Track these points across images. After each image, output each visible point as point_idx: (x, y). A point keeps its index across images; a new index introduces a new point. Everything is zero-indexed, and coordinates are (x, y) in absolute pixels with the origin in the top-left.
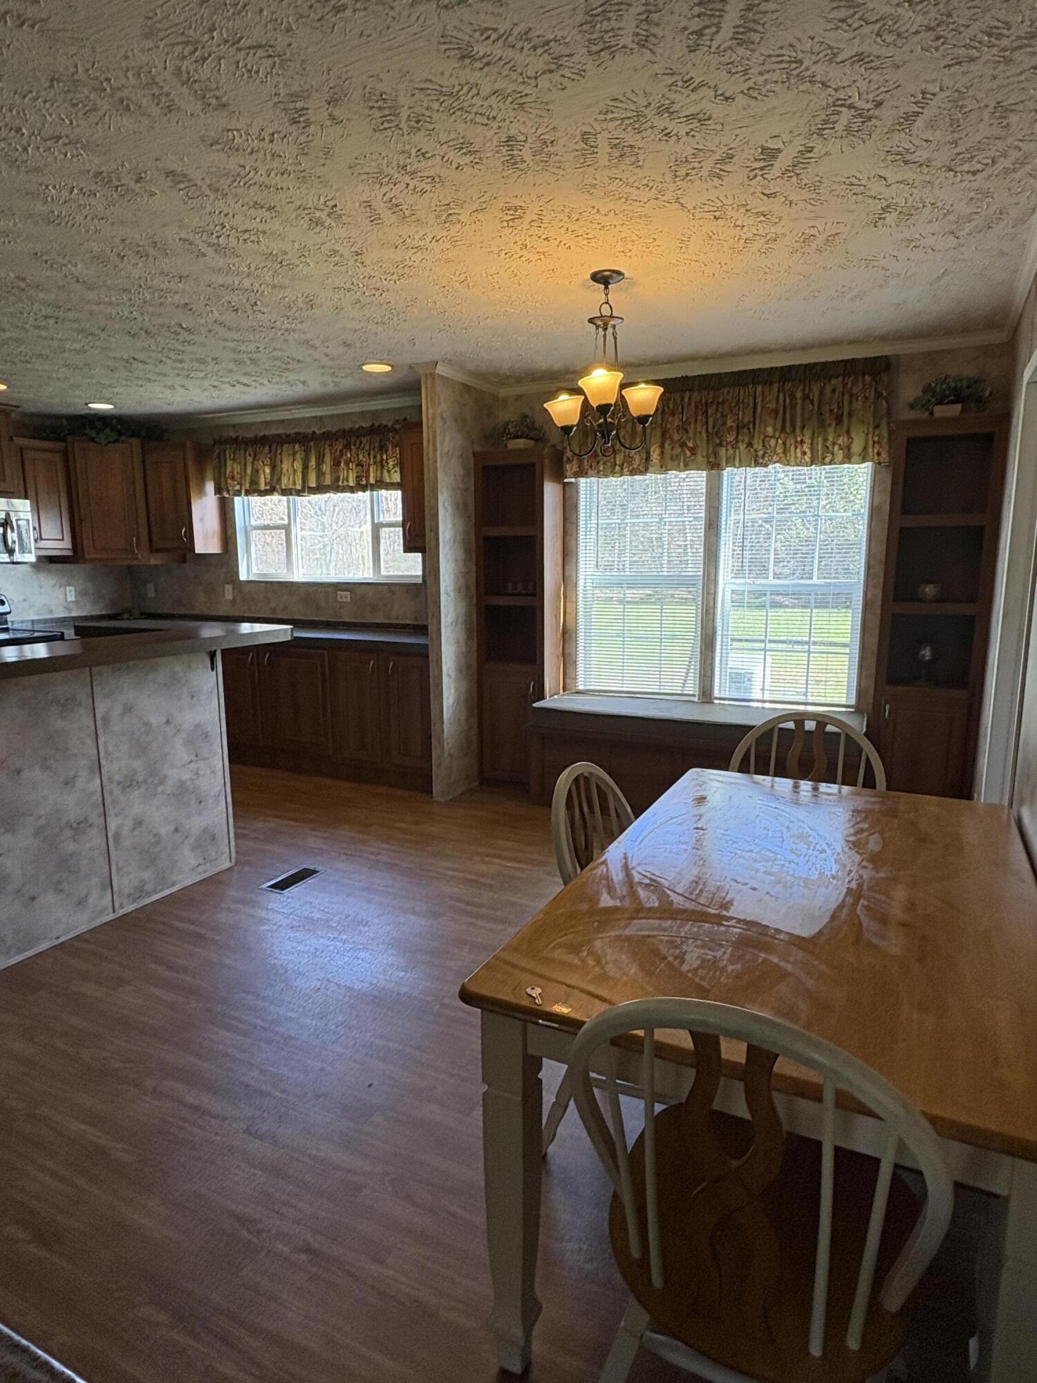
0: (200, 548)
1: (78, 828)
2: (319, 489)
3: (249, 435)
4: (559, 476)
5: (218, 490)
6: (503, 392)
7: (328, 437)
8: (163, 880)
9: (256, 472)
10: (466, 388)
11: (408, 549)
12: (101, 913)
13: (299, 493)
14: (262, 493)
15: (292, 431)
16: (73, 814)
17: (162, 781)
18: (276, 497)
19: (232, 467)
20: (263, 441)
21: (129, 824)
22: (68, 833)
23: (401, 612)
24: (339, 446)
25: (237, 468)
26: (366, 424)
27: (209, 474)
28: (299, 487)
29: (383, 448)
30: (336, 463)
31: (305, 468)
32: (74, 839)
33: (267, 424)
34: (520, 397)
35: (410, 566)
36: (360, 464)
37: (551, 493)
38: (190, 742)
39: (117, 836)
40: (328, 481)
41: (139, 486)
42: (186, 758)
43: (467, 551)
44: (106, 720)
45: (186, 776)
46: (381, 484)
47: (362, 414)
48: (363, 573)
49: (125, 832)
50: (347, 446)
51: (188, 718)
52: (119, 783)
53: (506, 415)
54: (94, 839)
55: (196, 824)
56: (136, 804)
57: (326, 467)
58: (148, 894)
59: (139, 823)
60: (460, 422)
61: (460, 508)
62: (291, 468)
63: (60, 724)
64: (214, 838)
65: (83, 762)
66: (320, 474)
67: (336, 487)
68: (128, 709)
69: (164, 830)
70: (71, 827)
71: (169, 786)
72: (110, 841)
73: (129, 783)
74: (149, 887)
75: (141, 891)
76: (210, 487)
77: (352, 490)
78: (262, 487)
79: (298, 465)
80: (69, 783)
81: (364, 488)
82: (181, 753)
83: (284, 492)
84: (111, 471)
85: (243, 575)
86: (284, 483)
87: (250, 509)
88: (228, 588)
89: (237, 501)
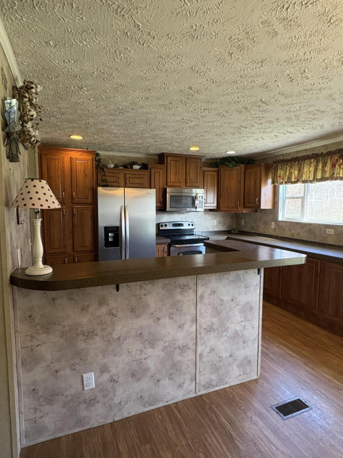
0: (263, 207)
1: (183, 349)
2: (323, 179)
3: (289, 158)
5: (273, 182)
7: (330, 154)
8: (221, 380)
9: (291, 173)
12: (189, 393)
13: (311, 182)
14: (292, 183)
15: (311, 153)
16: (181, 342)
17: (227, 330)
18: (299, 185)
19: (280, 172)
21: (207, 350)
22: (178, 351)
25: (282, 172)
27: (270, 176)
28: (311, 179)
30: (334, 166)
31: (316, 170)
32: (181, 354)
33: (298, 152)
38: (242, 311)
39: (201, 355)
40: (328, 175)
41: (242, 182)
42: (239, 319)
44: (202, 297)
45: (239, 328)
49: (205, 354)
51: (243, 299)
52: (205, 329)
54: (190, 356)
55: (241, 354)
56: (211, 340)
57: (328, 168)
58: (213, 386)
59: (212, 350)
62: (308, 170)
63: (179, 297)
64: (250, 362)
65: (188, 317)
66: (323, 171)
67: (332, 178)
68: (214, 292)
69: (225, 355)
70: (180, 348)
71: (230, 333)
72: (197, 357)
73: (210, 329)
74: (214, 383)
75: (209, 385)
76: (270, 181)
78: (293, 180)
79: (312, 169)
80: (181, 327)
82: (237, 316)
83: (303, 182)
84: (233, 177)
85: (280, 219)
86: (304, 177)
87: (286, 190)
88: (273, 223)
89: (281, 187)
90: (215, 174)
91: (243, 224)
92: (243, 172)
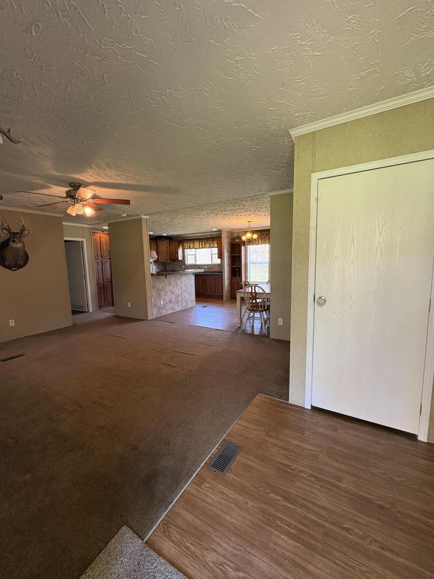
0: (179, 259)
2: (202, 248)
3: (189, 239)
4: (244, 245)
5: (183, 248)
6: (234, 231)
7: (204, 239)
9: (190, 245)
10: (229, 231)
11: (218, 258)
12: (181, 308)
13: (198, 249)
14: (191, 249)
15: (197, 238)
16: (179, 294)
18: (194, 250)
19: (185, 244)
20: (192, 240)
21: (184, 297)
23: (216, 269)
24: (206, 240)
25: (187, 244)
26: (211, 237)
27: (181, 245)
28: (198, 247)
29: (214, 241)
30: (205, 244)
31: (199, 244)
32: (179, 297)
33: (192, 236)
34: (237, 232)
35: (219, 261)
36: (209, 244)
37: (243, 248)
38: (191, 286)
40: (203, 247)
41: (168, 248)
42: (190, 288)
43: (229, 258)
46: (213, 247)
47: (210, 235)
48: (209, 263)
50: (207, 241)
51: (191, 282)
52: (183, 291)
53: (235, 235)
56: (185, 294)
58: (186, 307)
60: (228, 237)
61: (228, 251)
62: (197, 244)
66: (202, 245)
67: (205, 247)
68: (185, 281)
71: (188, 292)
76: (181, 248)
77: (208, 248)
78: (191, 248)
79: (198, 244)
80: (179, 289)
81: (210, 248)
83: (196, 249)
84: (164, 246)
85: (186, 264)
86: (195, 247)
87: (188, 252)
88: (183, 266)
89: (186, 250)
90: (155, 243)
91: (168, 268)
92: (168, 243)
